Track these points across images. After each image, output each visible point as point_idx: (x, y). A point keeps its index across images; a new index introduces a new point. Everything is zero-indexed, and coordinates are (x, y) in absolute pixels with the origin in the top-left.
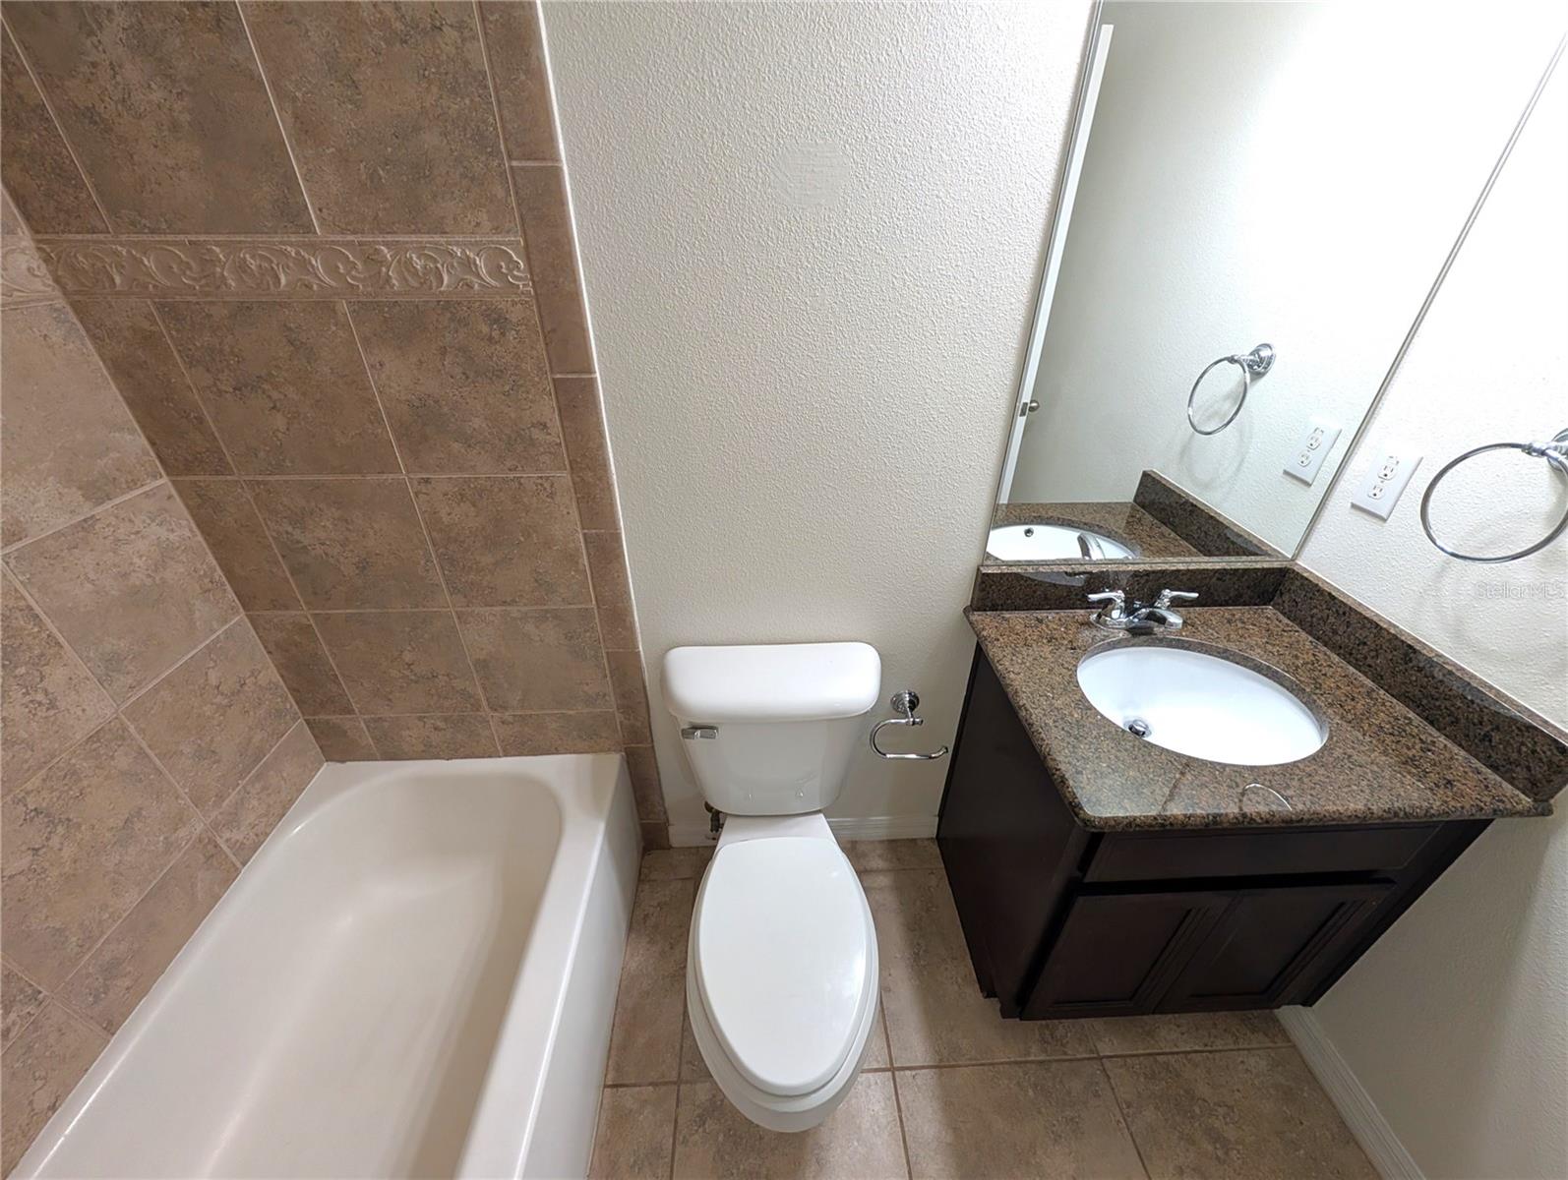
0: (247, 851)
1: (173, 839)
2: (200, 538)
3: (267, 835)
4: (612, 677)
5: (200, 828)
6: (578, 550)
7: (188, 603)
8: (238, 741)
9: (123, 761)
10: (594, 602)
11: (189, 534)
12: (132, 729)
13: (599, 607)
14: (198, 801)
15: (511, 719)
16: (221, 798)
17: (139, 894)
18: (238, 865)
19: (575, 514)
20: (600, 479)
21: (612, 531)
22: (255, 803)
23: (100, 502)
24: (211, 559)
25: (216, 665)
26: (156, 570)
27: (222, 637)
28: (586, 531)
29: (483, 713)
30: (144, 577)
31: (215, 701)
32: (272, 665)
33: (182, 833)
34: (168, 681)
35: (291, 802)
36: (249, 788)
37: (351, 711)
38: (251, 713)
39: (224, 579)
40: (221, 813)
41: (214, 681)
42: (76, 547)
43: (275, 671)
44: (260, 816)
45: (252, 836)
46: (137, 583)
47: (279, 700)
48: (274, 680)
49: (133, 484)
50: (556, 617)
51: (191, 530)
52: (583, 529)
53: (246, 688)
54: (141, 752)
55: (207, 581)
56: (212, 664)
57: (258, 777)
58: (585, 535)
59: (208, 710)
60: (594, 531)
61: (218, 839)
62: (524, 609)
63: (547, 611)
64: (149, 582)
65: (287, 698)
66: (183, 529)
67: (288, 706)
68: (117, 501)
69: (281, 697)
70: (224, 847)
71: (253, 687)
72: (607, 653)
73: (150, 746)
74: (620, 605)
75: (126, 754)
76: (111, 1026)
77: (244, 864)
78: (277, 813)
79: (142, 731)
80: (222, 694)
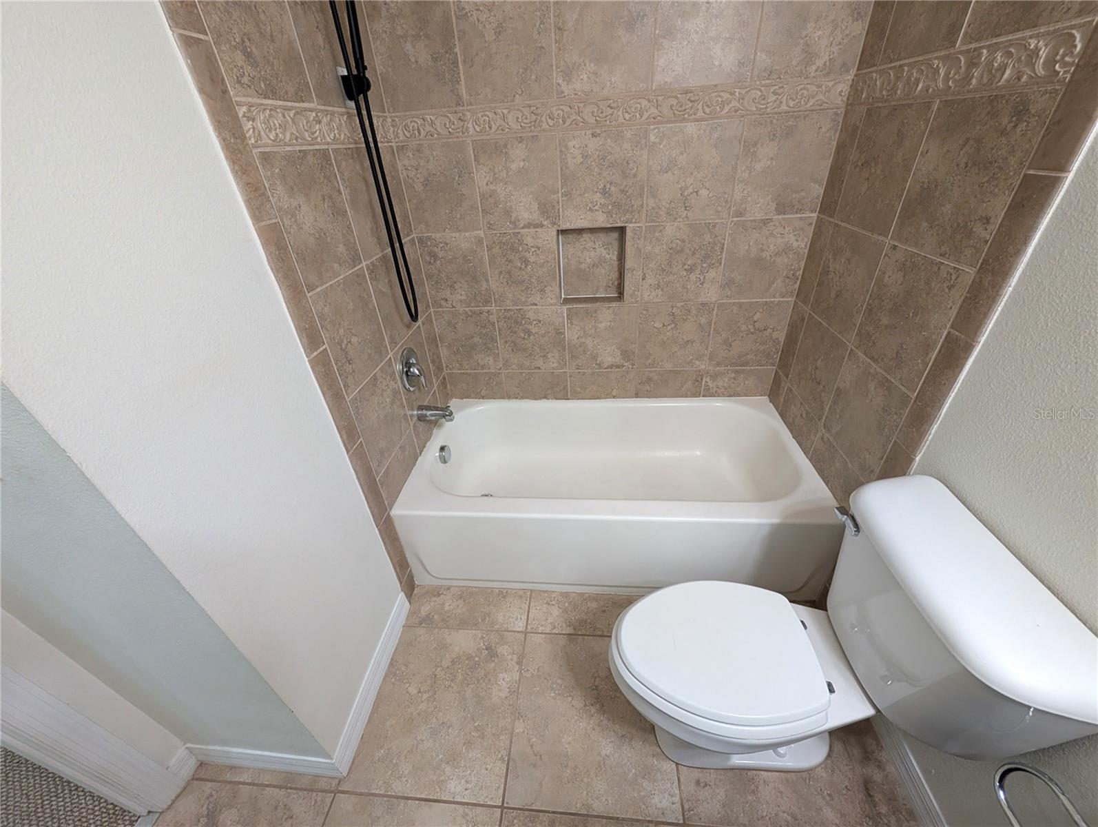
0: (709, 394)
1: (693, 361)
2: (806, 251)
3: (719, 396)
4: (884, 462)
5: (702, 367)
6: (936, 343)
7: (775, 277)
8: (742, 350)
9: (703, 320)
10: (915, 394)
11: (803, 246)
12: (715, 312)
13: (915, 401)
14: (711, 358)
15: (825, 440)
16: (718, 364)
17: (673, 367)
18: (702, 394)
19: (954, 313)
20: (994, 287)
21: (969, 341)
22: (726, 380)
23: (779, 214)
24: (803, 264)
25: (762, 313)
26: (775, 255)
27: (775, 303)
28: (952, 330)
29: (819, 424)
30: (768, 255)
31: (749, 327)
32: (785, 332)
33: (697, 362)
34: (740, 305)
35: (739, 395)
36: (730, 372)
37: (787, 377)
38: (758, 344)
39: (800, 277)
40: (714, 371)
41: (755, 319)
42: (755, 229)
43: (784, 337)
44: (723, 387)
45: (714, 391)
46: (764, 256)
47: (774, 350)
48: (780, 339)
49: (800, 211)
50: (889, 389)
51: (806, 245)
52: (952, 327)
53: (765, 332)
54: (710, 323)
55: (791, 272)
56: (761, 310)
57: (737, 372)
58: (949, 333)
59: (744, 328)
60: (957, 333)
61: (704, 378)
62: (879, 370)
63: (887, 380)
64: (768, 258)
65: (778, 353)
66: (802, 244)
67: (775, 356)
68: (786, 216)
69: (776, 350)
70: (704, 382)
71: (768, 334)
72: (895, 442)
73: (715, 323)
74: (929, 409)
75: (707, 318)
76: (637, 396)
77: (703, 396)
78: (730, 393)
79: (717, 315)
80: (754, 326)
